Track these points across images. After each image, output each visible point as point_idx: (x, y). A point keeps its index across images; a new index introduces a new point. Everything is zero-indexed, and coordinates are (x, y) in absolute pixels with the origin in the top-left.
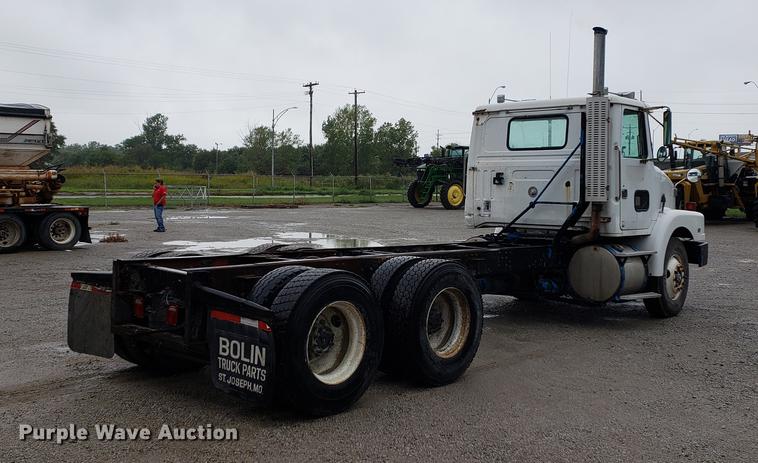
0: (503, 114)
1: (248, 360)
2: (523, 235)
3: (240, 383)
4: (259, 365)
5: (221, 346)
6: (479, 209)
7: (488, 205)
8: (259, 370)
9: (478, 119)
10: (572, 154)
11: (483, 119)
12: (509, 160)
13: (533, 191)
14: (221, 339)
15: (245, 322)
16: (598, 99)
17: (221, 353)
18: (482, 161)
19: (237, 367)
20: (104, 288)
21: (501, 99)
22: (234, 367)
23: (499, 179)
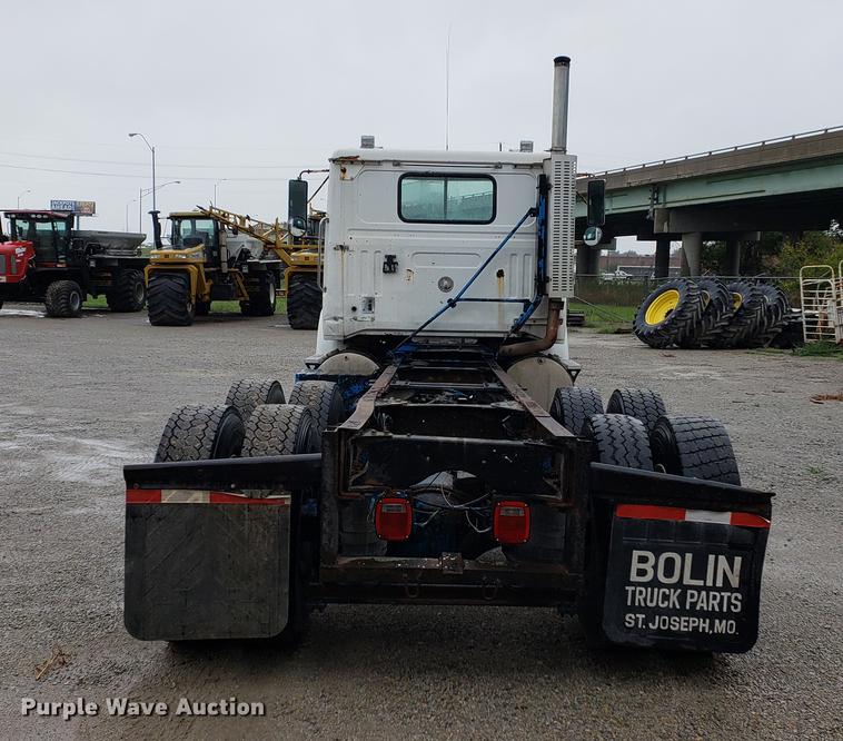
0: (390, 166)
1: (701, 583)
2: (425, 347)
3: (681, 625)
4: (727, 586)
5: (635, 566)
6: (354, 309)
7: (370, 304)
8: (726, 595)
9: (344, 171)
10: (513, 231)
11: (352, 171)
12: (403, 237)
13: (446, 283)
14: (636, 554)
15: (694, 517)
16: (557, 157)
17: (634, 577)
18: (356, 236)
19: (674, 598)
20: (258, 494)
21: (368, 143)
22: (666, 597)
23: (391, 264)
